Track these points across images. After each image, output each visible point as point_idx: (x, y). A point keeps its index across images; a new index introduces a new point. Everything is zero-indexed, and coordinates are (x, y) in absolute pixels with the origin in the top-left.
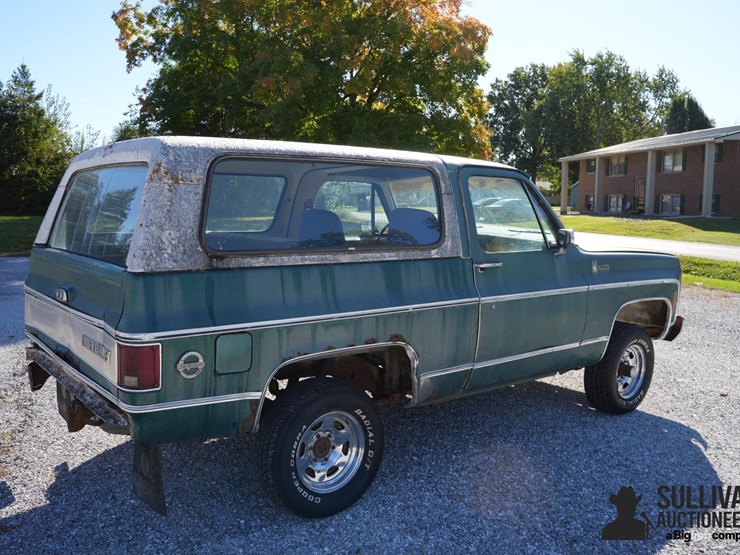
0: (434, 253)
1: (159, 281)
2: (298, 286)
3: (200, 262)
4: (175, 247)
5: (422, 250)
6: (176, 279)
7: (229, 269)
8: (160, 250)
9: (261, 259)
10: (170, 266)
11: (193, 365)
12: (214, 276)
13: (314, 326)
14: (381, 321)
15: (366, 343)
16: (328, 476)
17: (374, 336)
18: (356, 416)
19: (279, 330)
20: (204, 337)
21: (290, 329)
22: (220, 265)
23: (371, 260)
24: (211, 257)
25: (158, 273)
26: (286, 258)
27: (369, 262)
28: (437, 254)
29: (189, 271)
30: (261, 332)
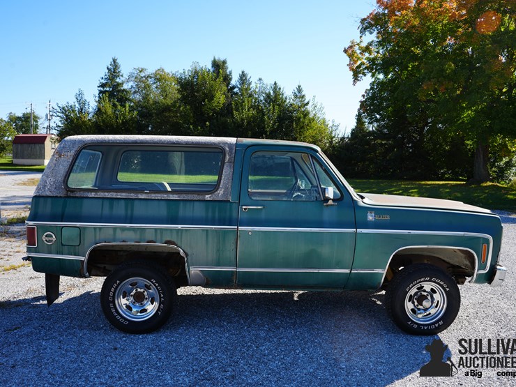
0: (208, 197)
1: (42, 200)
2: (111, 207)
3: (62, 193)
4: (51, 186)
5: (199, 195)
6: (49, 200)
7: (76, 197)
8: (44, 186)
9: (93, 194)
10: (48, 193)
11: (50, 239)
12: (68, 200)
13: (115, 229)
14: (159, 232)
15: (148, 242)
16: (141, 313)
17: (154, 239)
18: (152, 282)
19: (95, 228)
20: (56, 227)
21: (100, 228)
22: (72, 195)
23: (159, 198)
24: (68, 191)
25: (43, 196)
26: (107, 194)
27: (158, 199)
28: (210, 197)
29: (56, 197)
30: (85, 228)
